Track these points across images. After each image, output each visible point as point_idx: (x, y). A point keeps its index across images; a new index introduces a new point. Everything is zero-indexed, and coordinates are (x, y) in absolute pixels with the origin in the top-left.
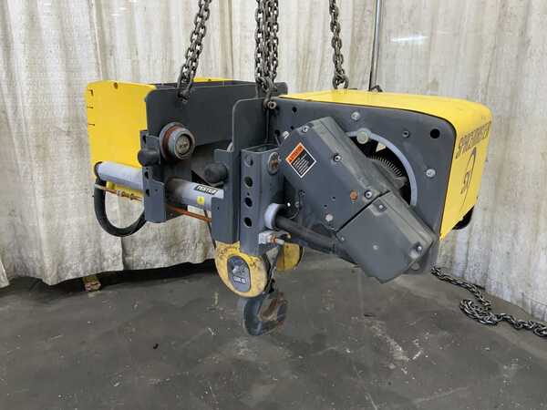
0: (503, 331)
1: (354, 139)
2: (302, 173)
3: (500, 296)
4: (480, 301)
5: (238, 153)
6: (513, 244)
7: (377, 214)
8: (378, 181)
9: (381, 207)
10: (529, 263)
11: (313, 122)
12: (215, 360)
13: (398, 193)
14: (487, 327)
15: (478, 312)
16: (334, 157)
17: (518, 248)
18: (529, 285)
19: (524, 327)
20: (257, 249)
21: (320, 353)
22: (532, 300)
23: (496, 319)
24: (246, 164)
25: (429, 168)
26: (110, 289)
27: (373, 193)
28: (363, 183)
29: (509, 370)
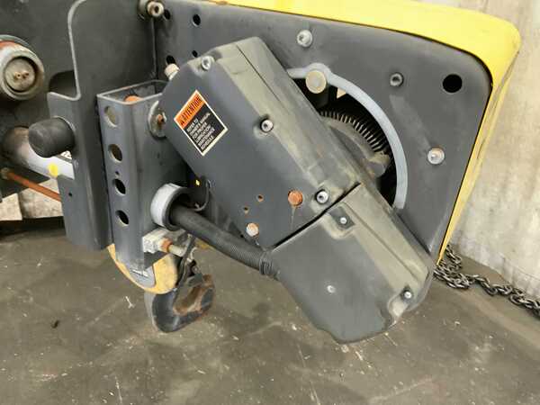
0: (475, 297)
1: (301, 83)
2: (205, 145)
3: (476, 259)
4: (450, 257)
5: (91, 102)
6: (499, 201)
7: (336, 234)
8: (339, 165)
9: (343, 220)
10: (516, 224)
11: (221, 49)
12: (130, 344)
13: (374, 187)
14: (457, 292)
15: (446, 271)
16: (260, 123)
17: (504, 207)
18: (514, 251)
19: (500, 293)
20: (142, 260)
21: (260, 331)
22: (515, 269)
23: (467, 283)
24: (107, 122)
25: (434, 146)
26: (10, 241)
27: (331, 194)
28: (311, 176)
29: (482, 352)
